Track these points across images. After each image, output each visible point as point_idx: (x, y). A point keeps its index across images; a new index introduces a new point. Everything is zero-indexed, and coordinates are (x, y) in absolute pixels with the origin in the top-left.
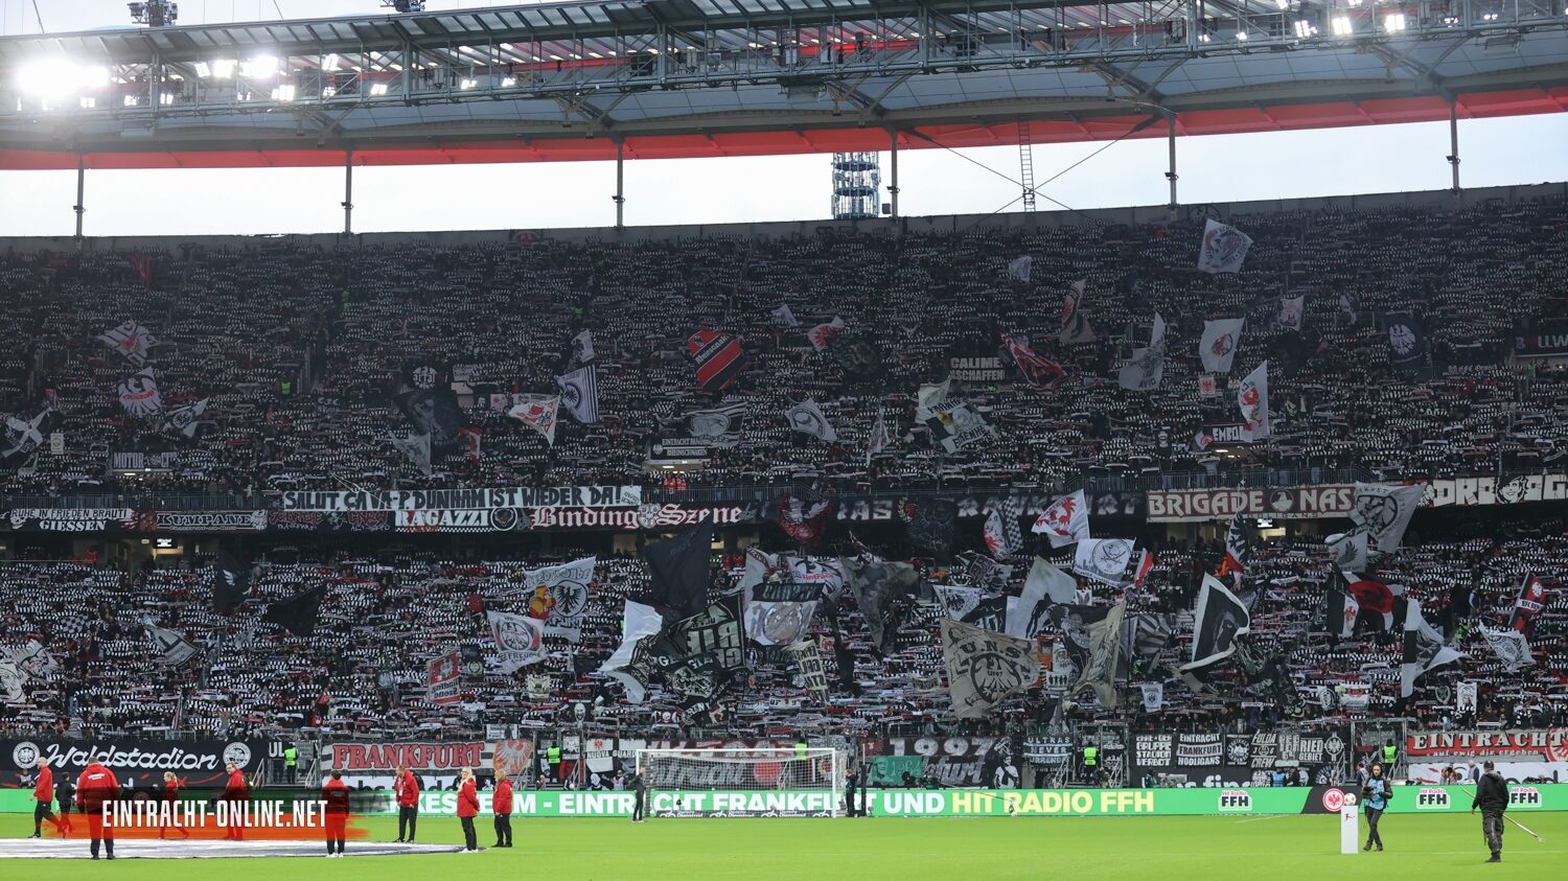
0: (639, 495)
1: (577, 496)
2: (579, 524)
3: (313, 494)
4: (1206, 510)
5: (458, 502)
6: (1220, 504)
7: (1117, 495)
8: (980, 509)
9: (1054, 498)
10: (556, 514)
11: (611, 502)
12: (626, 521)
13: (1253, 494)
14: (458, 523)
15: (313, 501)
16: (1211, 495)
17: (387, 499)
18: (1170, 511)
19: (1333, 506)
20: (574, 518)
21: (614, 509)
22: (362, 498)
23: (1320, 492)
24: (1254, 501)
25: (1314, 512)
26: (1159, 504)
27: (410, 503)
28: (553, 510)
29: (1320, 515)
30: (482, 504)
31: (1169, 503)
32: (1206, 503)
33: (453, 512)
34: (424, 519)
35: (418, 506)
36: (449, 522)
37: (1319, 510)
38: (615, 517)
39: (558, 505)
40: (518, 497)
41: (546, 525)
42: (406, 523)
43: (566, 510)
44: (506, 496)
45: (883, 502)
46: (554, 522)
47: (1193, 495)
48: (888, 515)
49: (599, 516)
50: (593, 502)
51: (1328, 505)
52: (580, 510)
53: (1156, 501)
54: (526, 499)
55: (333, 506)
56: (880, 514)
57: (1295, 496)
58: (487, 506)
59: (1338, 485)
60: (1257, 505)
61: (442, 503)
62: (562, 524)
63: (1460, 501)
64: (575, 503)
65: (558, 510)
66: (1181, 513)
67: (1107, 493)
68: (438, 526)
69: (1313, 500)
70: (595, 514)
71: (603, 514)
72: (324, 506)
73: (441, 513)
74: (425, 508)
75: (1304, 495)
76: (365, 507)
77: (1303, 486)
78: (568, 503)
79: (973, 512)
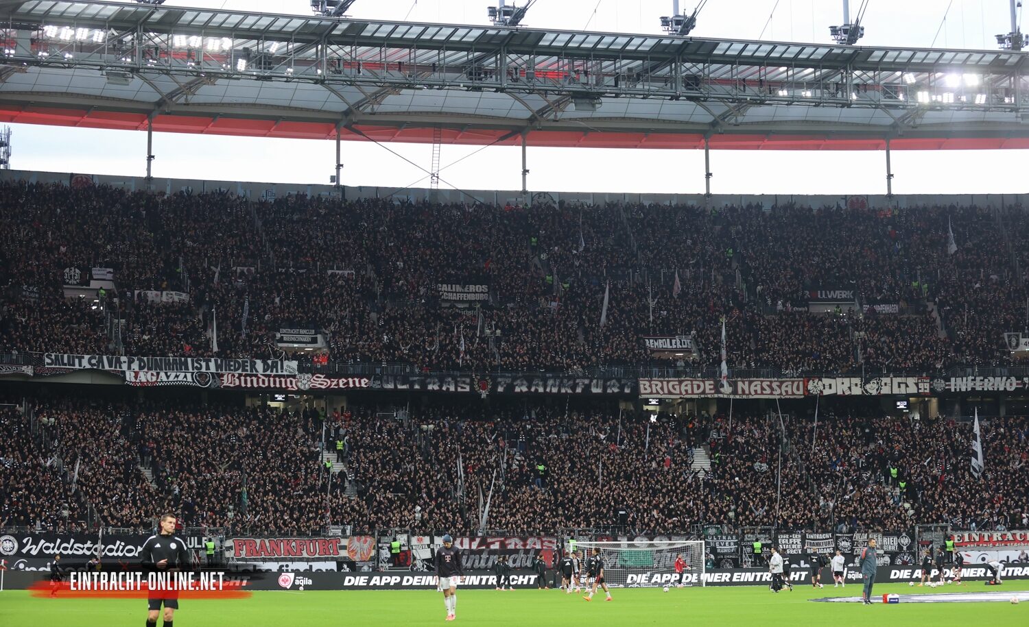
0: (296, 367)
1: (253, 366)
2: (255, 385)
3: (66, 356)
4: (678, 392)
5: (169, 366)
6: (686, 388)
7: (619, 380)
8: (529, 387)
9: (577, 381)
10: (239, 378)
11: (277, 371)
12: (289, 385)
13: (707, 383)
14: (171, 379)
15: (66, 361)
16: (680, 382)
17: (119, 362)
18: (654, 391)
19: (759, 392)
20: (252, 381)
21: (280, 376)
22: (100, 361)
23: (750, 383)
24: (708, 387)
25: (747, 395)
26: (647, 386)
27: (135, 366)
28: (237, 375)
29: (751, 397)
30: (187, 368)
31: (654, 386)
32: (677, 387)
33: (166, 373)
34: (146, 377)
35: (141, 368)
36: (165, 379)
37: (750, 394)
38: (280, 382)
39: (240, 371)
40: (212, 365)
41: (232, 385)
42: (133, 380)
43: (246, 376)
44: (204, 364)
45: (464, 379)
46: (237, 383)
47: (668, 382)
48: (468, 389)
49: (269, 381)
50: (265, 370)
51: (756, 391)
52: (256, 376)
53: (644, 385)
54: (217, 367)
55: (80, 365)
56: (462, 388)
57: (734, 385)
58: (191, 370)
59: (762, 379)
60: (710, 389)
61: (158, 367)
62: (243, 385)
63: (840, 393)
64: (251, 371)
65: (240, 375)
66: (661, 392)
67: (613, 379)
68: (156, 381)
69: (746, 388)
70: (266, 379)
71: (272, 379)
72: (74, 365)
73: (158, 374)
74: (146, 370)
75: (740, 384)
76: (103, 366)
77: (739, 379)
78: (247, 371)
79: (525, 389)
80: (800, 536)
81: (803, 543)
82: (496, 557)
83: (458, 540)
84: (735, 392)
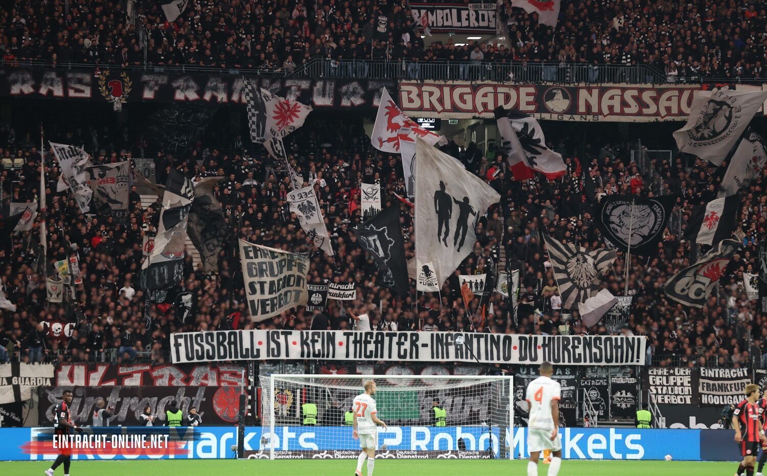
4: (469, 106)
6: (485, 100)
7: (363, 83)
8: (201, 93)
9: (288, 83)
13: (523, 91)
16: (475, 89)
18: (427, 105)
19: (617, 109)
23: (602, 91)
24: (524, 99)
25: (595, 114)
26: (414, 96)
29: (601, 119)
31: (426, 96)
32: (468, 98)
37: (600, 112)
45: (79, 76)
47: (453, 88)
48: (87, 93)
51: (611, 108)
53: (409, 93)
56: (77, 91)
57: (572, 95)
59: (623, 85)
60: (528, 103)
66: (439, 108)
67: (352, 80)
69: (594, 101)
75: (583, 94)
77: (582, 84)
79: (192, 96)
80: (688, 372)
81: (694, 383)
82: (135, 400)
83: (66, 370)
84: (573, 109)
